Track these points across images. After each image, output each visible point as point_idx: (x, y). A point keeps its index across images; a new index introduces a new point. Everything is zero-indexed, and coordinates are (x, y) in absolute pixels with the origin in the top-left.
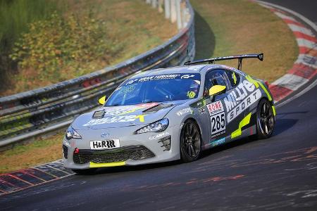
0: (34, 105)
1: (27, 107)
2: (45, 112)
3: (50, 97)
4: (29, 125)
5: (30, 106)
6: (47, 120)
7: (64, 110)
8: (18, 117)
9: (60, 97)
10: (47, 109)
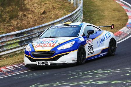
0: (21, 37)
1: (18, 37)
2: (25, 40)
3: (27, 33)
4: (19, 45)
5: (19, 37)
6: (26, 43)
7: (33, 40)
8: (14, 42)
9: (31, 34)
10: (26, 39)
